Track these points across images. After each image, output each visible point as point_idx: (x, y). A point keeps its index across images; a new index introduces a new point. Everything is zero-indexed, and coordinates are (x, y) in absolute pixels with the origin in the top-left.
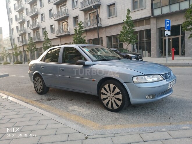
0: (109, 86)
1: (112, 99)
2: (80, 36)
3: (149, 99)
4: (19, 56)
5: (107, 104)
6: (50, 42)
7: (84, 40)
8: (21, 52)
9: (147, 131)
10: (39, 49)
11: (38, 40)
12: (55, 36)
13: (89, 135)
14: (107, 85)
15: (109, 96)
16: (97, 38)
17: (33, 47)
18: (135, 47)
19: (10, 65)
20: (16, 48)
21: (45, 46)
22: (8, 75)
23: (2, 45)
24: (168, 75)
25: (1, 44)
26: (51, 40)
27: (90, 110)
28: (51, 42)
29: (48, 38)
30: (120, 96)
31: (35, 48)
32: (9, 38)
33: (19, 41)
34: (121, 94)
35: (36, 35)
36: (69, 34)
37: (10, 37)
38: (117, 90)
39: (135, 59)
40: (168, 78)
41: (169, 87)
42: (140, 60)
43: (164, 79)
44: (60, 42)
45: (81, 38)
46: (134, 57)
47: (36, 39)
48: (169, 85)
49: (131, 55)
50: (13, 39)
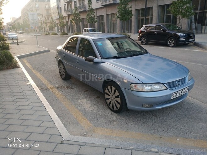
0: (111, 88)
1: (113, 100)
2: (125, 7)
3: (146, 108)
4: (65, 27)
5: (110, 104)
6: (94, 13)
7: (131, 11)
8: (67, 22)
9: (116, 146)
10: (84, 19)
11: (83, 10)
12: (100, 5)
13: (66, 139)
14: (110, 86)
15: (111, 97)
17: (78, 17)
18: (193, 20)
19: (56, 35)
20: (63, 18)
21: (89, 17)
22: (48, 51)
23: (51, 14)
24: (177, 82)
25: (50, 12)
27: (95, 106)
29: (92, 8)
30: (119, 100)
31: (79, 19)
32: (56, 7)
33: (65, 10)
34: (120, 98)
35: (81, 4)
36: (115, 2)
37: (57, 5)
38: (117, 94)
39: (184, 39)
40: (176, 86)
41: (174, 97)
42: (190, 40)
43: (167, 89)
44: (105, 12)
45: (126, 8)
46: (183, 37)
47: (81, 8)
48: (174, 95)
49: (179, 34)
50: (60, 8)
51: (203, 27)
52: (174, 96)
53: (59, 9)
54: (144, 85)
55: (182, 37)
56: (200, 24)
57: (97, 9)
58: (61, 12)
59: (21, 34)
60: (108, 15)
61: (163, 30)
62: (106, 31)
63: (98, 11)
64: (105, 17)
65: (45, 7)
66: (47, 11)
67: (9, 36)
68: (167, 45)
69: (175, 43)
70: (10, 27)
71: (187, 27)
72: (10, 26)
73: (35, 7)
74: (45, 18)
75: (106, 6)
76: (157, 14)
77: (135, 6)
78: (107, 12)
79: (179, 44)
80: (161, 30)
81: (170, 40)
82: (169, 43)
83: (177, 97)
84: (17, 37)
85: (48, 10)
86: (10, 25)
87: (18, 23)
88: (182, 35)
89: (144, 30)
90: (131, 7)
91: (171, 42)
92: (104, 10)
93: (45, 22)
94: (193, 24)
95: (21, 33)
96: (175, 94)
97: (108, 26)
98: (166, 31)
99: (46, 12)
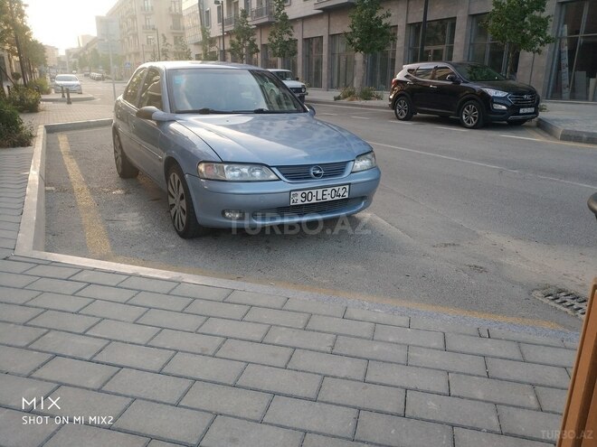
2: (372, 15)
6: (290, 29)
11: (266, 20)
12: (313, 7)
15: (176, 201)
16: (422, 20)
17: (248, 39)
18: (564, 62)
21: (274, 40)
23: (183, 29)
24: (311, 169)
25: (181, 24)
26: (295, 20)
28: (292, 28)
29: (285, 16)
30: (184, 204)
31: (252, 44)
32: (198, 8)
33: (220, 20)
34: (185, 200)
37: (199, 4)
38: (181, 189)
39: (504, 107)
40: (311, 178)
41: (299, 200)
42: (521, 111)
43: (280, 179)
44: (326, 29)
45: (374, 17)
46: (501, 101)
47: (262, 15)
48: (300, 195)
49: (492, 92)
50: (208, 12)
51: (592, 81)
52: (299, 198)
53: (204, 15)
54: (225, 166)
55: (498, 101)
56: (584, 73)
57: (304, 19)
58: (209, 23)
59: (100, 82)
60: (332, 37)
61: (451, 79)
62: (324, 83)
63: (307, 26)
64: (325, 41)
65: (170, 9)
66: (173, 20)
67: (58, 82)
68: (459, 124)
69: (479, 116)
70: (73, 60)
71: (547, 81)
72: (73, 58)
73: (143, 9)
74: (165, 39)
75: (328, 12)
76: (466, 39)
77: (407, 13)
78: (331, 29)
79: (489, 119)
80: (445, 80)
81: (468, 109)
82: (464, 117)
83: (307, 202)
84: (78, 85)
85: (177, 17)
86: (76, 56)
87: (95, 50)
88: (501, 94)
89: (405, 79)
90: (389, 15)
91: (468, 114)
92: (323, 22)
93: (163, 51)
94: (563, 71)
95: (98, 79)
96: (300, 193)
97: (331, 69)
98: (459, 83)
99: (171, 24)
